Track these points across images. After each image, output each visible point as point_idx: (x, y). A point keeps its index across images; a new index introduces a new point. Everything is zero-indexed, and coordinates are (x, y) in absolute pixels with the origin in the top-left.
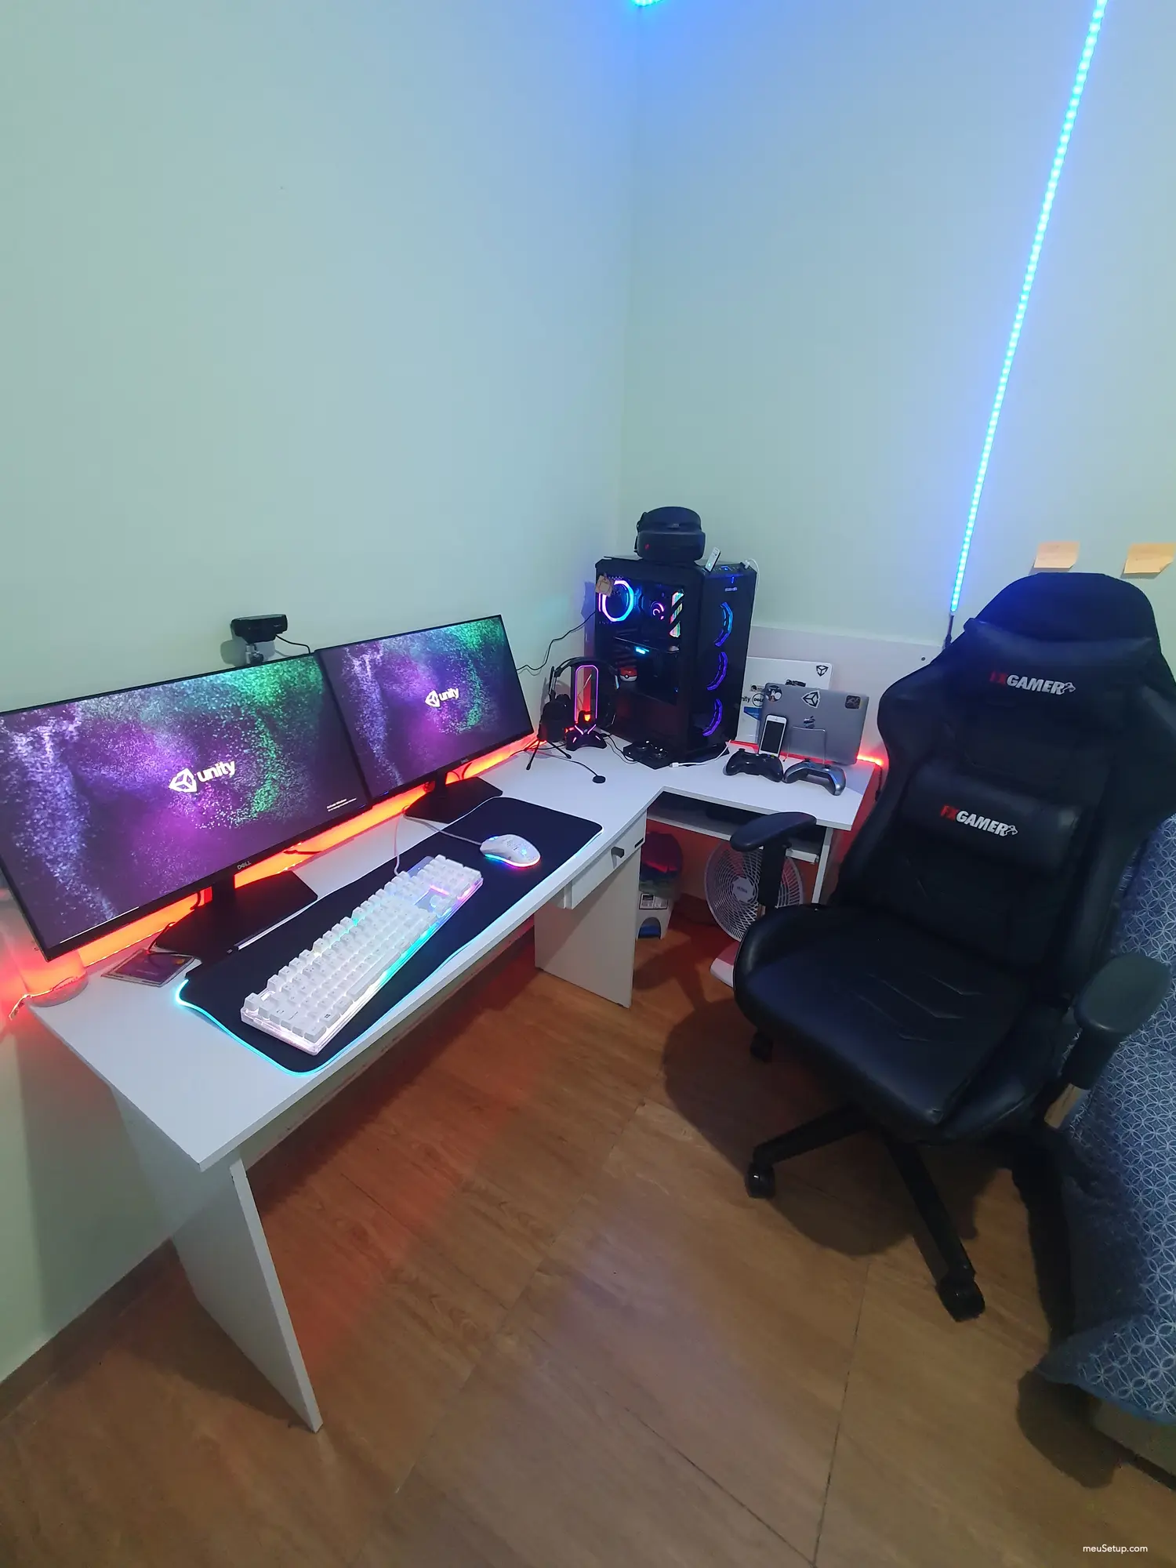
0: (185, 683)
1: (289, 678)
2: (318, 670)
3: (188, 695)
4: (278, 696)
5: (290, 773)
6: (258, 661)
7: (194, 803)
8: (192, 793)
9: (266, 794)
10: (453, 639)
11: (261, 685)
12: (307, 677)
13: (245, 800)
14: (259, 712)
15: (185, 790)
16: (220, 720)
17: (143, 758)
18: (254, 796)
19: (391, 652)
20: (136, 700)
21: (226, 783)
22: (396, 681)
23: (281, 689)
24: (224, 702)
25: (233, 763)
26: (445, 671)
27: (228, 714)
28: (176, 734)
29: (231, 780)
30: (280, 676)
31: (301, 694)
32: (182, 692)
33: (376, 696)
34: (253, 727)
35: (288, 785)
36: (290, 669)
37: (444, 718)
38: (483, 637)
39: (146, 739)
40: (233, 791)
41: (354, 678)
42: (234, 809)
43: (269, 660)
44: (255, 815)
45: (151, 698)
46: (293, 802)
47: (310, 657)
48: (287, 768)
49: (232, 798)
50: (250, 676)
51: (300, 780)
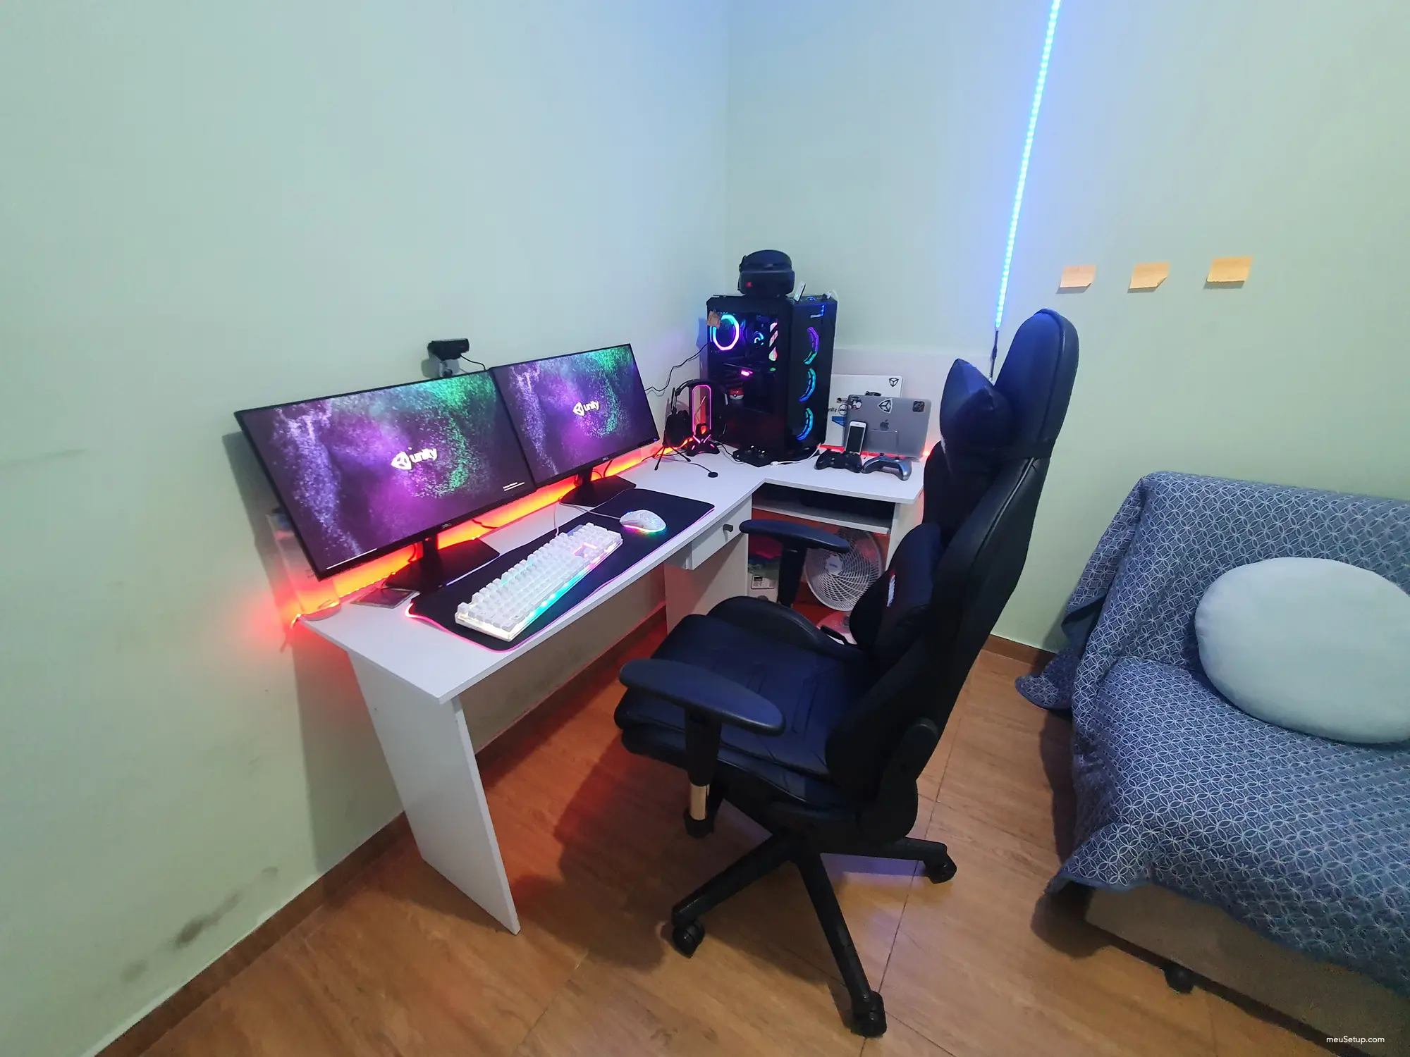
0: (398, 389)
1: (472, 389)
2: (492, 383)
3: (401, 398)
4: (464, 402)
5: (475, 460)
6: (448, 375)
7: (410, 478)
8: (408, 471)
9: (460, 475)
10: (592, 363)
11: (452, 393)
12: (484, 388)
13: (445, 478)
14: (451, 413)
15: (403, 468)
16: (424, 418)
17: (374, 442)
18: (450, 475)
19: (545, 372)
20: (367, 400)
21: (431, 464)
22: (550, 394)
23: (466, 396)
24: (427, 405)
25: (435, 450)
26: (588, 386)
27: (429, 413)
28: (394, 427)
29: (434, 463)
30: (465, 387)
31: (480, 400)
32: (397, 396)
33: (536, 405)
34: (447, 424)
35: (474, 469)
36: (472, 382)
37: (588, 424)
38: (617, 361)
39: (375, 429)
40: (436, 471)
41: (519, 391)
42: (438, 484)
43: (457, 374)
44: (453, 490)
45: (377, 399)
46: (478, 481)
47: (486, 373)
48: (473, 456)
49: (436, 475)
50: (443, 385)
51: (483, 466)
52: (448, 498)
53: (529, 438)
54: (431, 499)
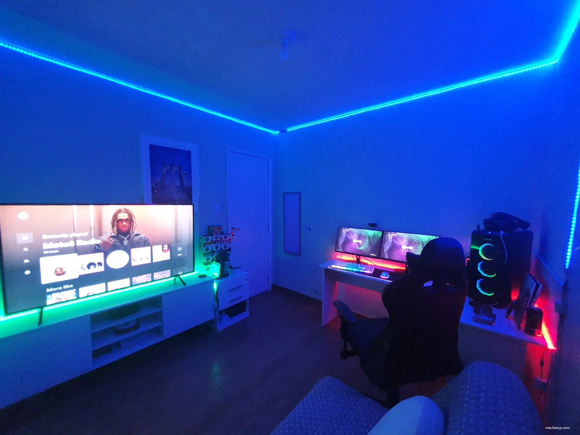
1: (376, 233)
2: (381, 234)
3: (361, 231)
4: (373, 235)
6: (373, 230)
7: (355, 244)
9: (363, 247)
10: (418, 237)
11: (371, 233)
14: (369, 236)
16: (363, 235)
17: (353, 236)
19: (398, 235)
20: (355, 230)
22: (396, 241)
24: (365, 233)
25: (362, 241)
26: (412, 244)
28: (357, 235)
29: (360, 243)
31: (376, 236)
34: (366, 238)
41: (388, 237)
42: (358, 247)
46: (366, 250)
47: (381, 231)
48: (368, 245)
51: (369, 248)
52: (358, 250)
53: (384, 248)
54: (355, 249)
